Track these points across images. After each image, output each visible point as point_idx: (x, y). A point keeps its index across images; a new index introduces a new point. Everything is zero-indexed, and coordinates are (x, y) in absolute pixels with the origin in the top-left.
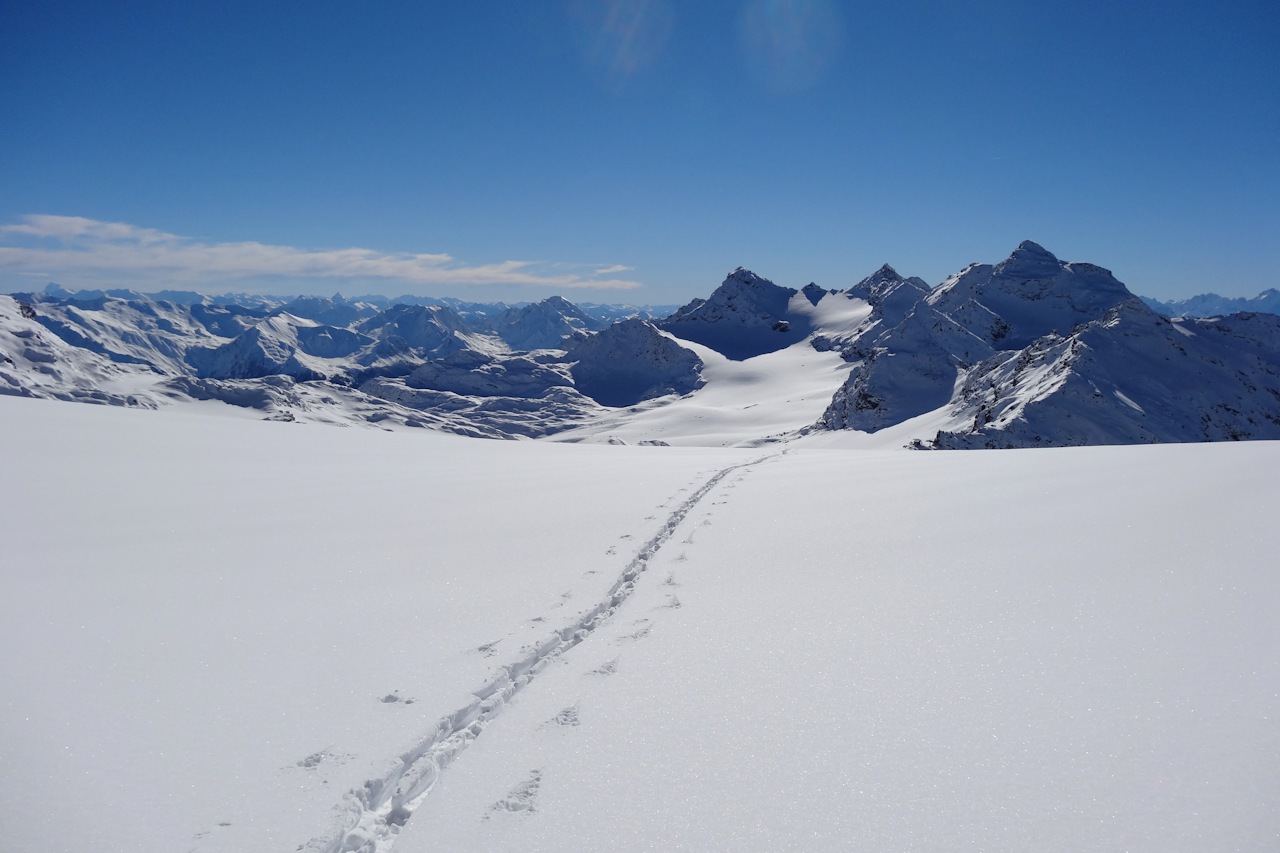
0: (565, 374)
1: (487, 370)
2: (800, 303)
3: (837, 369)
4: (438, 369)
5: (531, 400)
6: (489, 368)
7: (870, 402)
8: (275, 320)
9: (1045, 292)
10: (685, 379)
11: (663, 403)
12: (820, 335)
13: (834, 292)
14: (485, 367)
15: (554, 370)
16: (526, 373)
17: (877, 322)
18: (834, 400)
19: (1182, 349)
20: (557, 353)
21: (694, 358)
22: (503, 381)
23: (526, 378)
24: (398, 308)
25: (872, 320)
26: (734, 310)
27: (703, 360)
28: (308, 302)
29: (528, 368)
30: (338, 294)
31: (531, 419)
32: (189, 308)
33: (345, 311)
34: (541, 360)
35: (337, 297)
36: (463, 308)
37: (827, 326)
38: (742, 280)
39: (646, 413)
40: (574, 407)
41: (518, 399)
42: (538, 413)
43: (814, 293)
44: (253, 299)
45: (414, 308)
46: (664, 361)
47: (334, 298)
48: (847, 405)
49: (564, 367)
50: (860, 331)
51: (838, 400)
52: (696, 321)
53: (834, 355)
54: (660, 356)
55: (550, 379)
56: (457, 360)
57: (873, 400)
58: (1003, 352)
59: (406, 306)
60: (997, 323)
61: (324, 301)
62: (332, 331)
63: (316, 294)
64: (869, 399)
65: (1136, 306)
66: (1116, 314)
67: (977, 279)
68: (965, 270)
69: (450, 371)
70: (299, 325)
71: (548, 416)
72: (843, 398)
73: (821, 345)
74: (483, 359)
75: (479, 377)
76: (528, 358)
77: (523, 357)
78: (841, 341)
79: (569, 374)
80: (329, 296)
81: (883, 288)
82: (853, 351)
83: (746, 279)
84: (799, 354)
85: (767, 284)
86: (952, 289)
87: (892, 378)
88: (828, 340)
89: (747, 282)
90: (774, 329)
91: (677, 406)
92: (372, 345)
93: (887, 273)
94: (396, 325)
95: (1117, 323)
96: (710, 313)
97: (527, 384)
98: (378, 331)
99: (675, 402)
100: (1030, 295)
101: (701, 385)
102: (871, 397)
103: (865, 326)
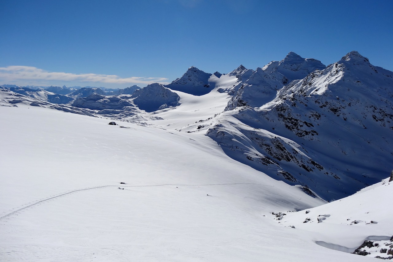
0: (131, 102)
1: (102, 101)
2: (213, 78)
3: (227, 98)
4: (84, 101)
5: (117, 110)
6: (103, 100)
7: (242, 103)
8: (40, 93)
9: (299, 68)
10: (174, 102)
11: (166, 111)
12: (220, 88)
13: (224, 74)
14: (101, 100)
15: (127, 101)
16: (117, 102)
17: (240, 82)
18: (228, 104)
19: (376, 71)
20: (129, 96)
21: (176, 96)
22: (108, 105)
23: (116, 104)
24: (83, 89)
25: (238, 82)
26: (190, 80)
27: (180, 96)
28: (54, 87)
29: (118, 100)
30: (64, 86)
31: (116, 117)
32: (10, 89)
33: (66, 90)
34: (123, 98)
35: (64, 87)
36: (106, 90)
37: (222, 85)
38: (194, 70)
39: (159, 114)
40: (132, 112)
41: (112, 110)
42: (119, 115)
43: (218, 75)
44: (35, 87)
45: (88, 89)
46: (166, 97)
47: (63, 87)
48: (234, 105)
49: (131, 100)
50: (234, 86)
51: (230, 104)
52: (178, 85)
53: (225, 94)
54: (165, 95)
55: (126, 104)
56: (91, 98)
57: (244, 102)
58: (295, 80)
59: (86, 88)
60: (284, 78)
61: (59, 88)
62: (60, 96)
63: (57, 86)
64: (242, 102)
65: (355, 54)
66: (348, 57)
67: (274, 66)
68: (270, 63)
69: (88, 102)
70: (48, 94)
71: (123, 116)
72: (232, 103)
73: (221, 91)
74: (101, 97)
75: (99, 103)
76: (119, 97)
77: (117, 97)
78: (228, 89)
79: (132, 102)
80: (62, 87)
81: (240, 72)
82: (232, 92)
83: (195, 70)
84: (213, 94)
85: (202, 72)
86: (266, 69)
87: (250, 94)
88: (223, 90)
89: (195, 71)
90: (205, 86)
91: (171, 111)
92: (73, 101)
93: (242, 68)
94: (82, 94)
95: (349, 60)
96: (182, 81)
97: (116, 106)
98: (76, 96)
99: (170, 110)
100: (294, 69)
101: (179, 104)
102: (243, 101)
103: (236, 84)
